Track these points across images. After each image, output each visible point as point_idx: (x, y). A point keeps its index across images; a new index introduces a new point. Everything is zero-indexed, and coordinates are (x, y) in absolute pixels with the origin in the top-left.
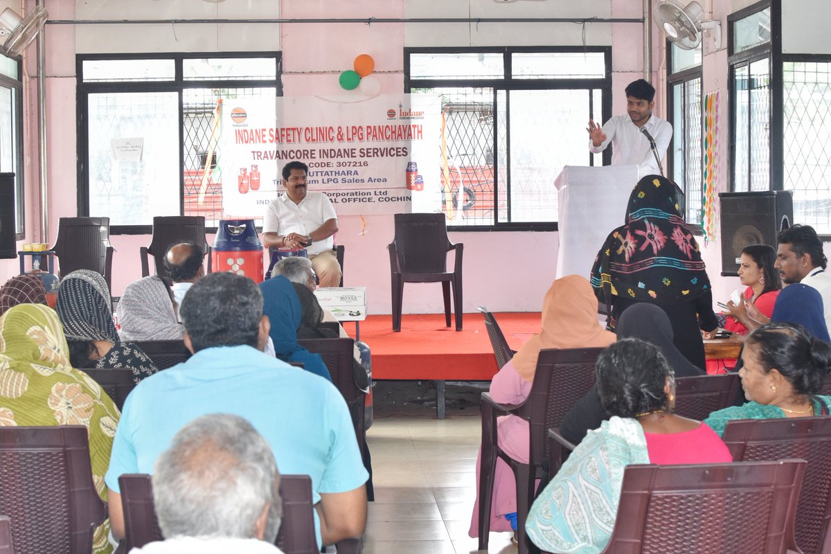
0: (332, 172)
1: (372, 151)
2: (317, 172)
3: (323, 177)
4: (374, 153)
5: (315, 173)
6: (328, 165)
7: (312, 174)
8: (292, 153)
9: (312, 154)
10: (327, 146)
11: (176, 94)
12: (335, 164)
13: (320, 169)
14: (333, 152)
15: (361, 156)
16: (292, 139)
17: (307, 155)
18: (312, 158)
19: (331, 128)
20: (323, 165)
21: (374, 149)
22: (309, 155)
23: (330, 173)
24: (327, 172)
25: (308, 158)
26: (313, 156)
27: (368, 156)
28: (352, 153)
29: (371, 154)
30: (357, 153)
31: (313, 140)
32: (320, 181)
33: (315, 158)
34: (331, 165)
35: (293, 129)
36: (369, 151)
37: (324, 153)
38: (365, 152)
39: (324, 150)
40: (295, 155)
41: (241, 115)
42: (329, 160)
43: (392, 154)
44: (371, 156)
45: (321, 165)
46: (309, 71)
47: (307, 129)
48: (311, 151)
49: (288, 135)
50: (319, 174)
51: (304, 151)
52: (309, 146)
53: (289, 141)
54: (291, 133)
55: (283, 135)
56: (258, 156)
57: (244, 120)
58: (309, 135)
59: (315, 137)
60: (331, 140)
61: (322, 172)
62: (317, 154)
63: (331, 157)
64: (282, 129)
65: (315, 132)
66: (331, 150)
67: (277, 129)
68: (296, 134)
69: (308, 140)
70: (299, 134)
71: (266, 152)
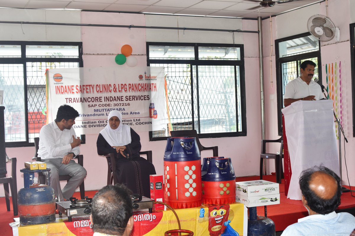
0: (111, 109)
1: (132, 97)
2: (103, 109)
3: (107, 112)
4: (133, 98)
5: (102, 110)
6: (109, 105)
7: (100, 111)
8: (89, 99)
9: (100, 99)
10: (108, 95)
11: (22, 65)
12: (113, 105)
13: (105, 108)
14: (111, 98)
15: (126, 100)
16: (89, 91)
17: (97, 100)
18: (100, 101)
19: (110, 85)
20: (106, 105)
21: (133, 96)
22: (99, 100)
23: (110, 110)
24: (108, 109)
25: (98, 101)
26: (101, 100)
27: (130, 100)
28: (121, 99)
29: (131, 99)
30: (124, 98)
31: (101, 92)
32: (105, 114)
33: (102, 101)
34: (111, 105)
35: (90, 86)
36: (130, 97)
37: (107, 99)
38: (128, 98)
39: (106, 97)
40: (90, 100)
41: (59, 78)
42: (110, 102)
43: (142, 99)
44: (131, 100)
45: (105, 105)
46: (97, 54)
47: (97, 85)
48: (100, 97)
49: (87, 89)
50: (104, 110)
51: (96, 98)
52: (99, 95)
53: (87, 92)
54: (88, 87)
55: (84, 89)
56: (69, 100)
57: (61, 81)
58: (98, 89)
59: (101, 90)
60: (110, 91)
61: (106, 109)
62: (103, 99)
63: (110, 101)
64: (83, 86)
65: (101, 87)
66: (110, 97)
67: (80, 86)
68: (91, 88)
69: (98, 92)
70: (93, 88)
71: (74, 98)
